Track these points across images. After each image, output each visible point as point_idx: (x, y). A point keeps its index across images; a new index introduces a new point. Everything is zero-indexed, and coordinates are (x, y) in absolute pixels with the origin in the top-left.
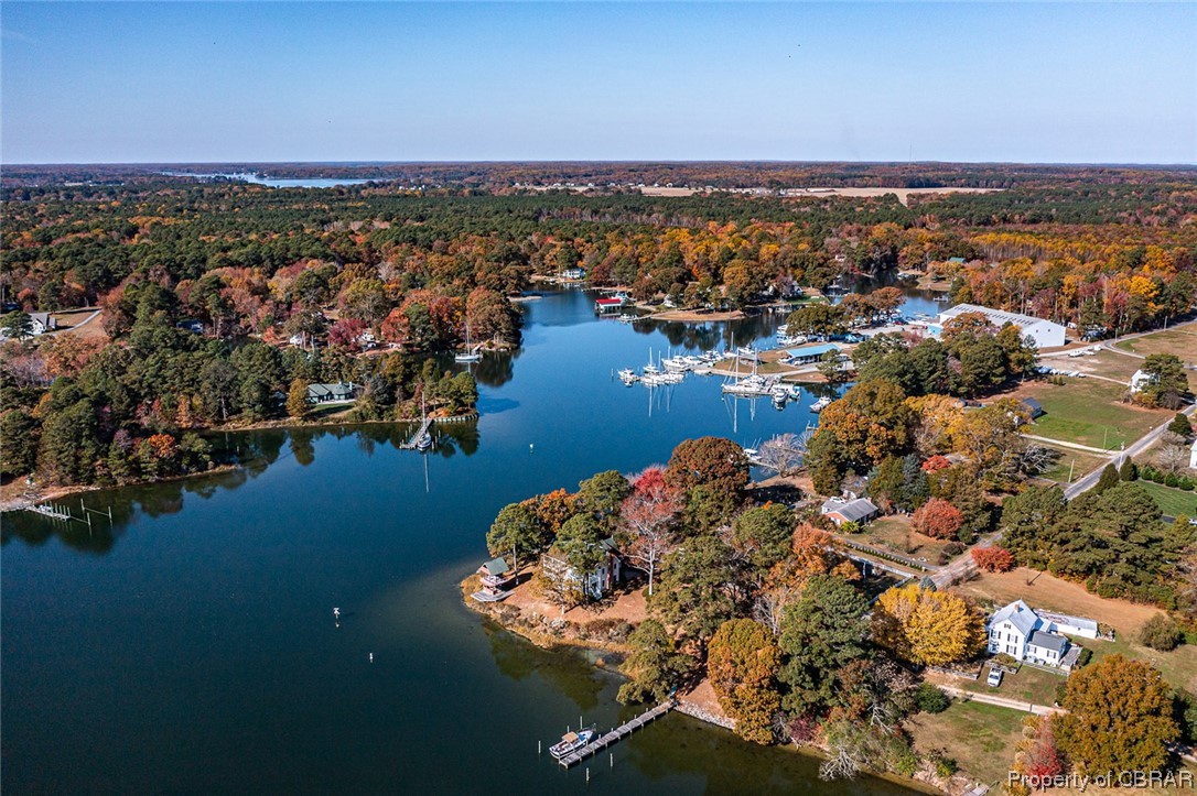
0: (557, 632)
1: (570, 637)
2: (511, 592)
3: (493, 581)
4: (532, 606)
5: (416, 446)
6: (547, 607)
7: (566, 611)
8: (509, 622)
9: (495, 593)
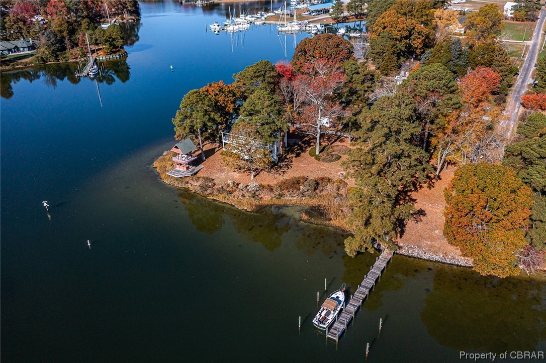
0: (254, 195)
1: (267, 198)
2: (201, 166)
3: (182, 159)
4: (223, 175)
5: (88, 74)
6: (237, 175)
7: (255, 176)
8: (208, 192)
9: (188, 168)
